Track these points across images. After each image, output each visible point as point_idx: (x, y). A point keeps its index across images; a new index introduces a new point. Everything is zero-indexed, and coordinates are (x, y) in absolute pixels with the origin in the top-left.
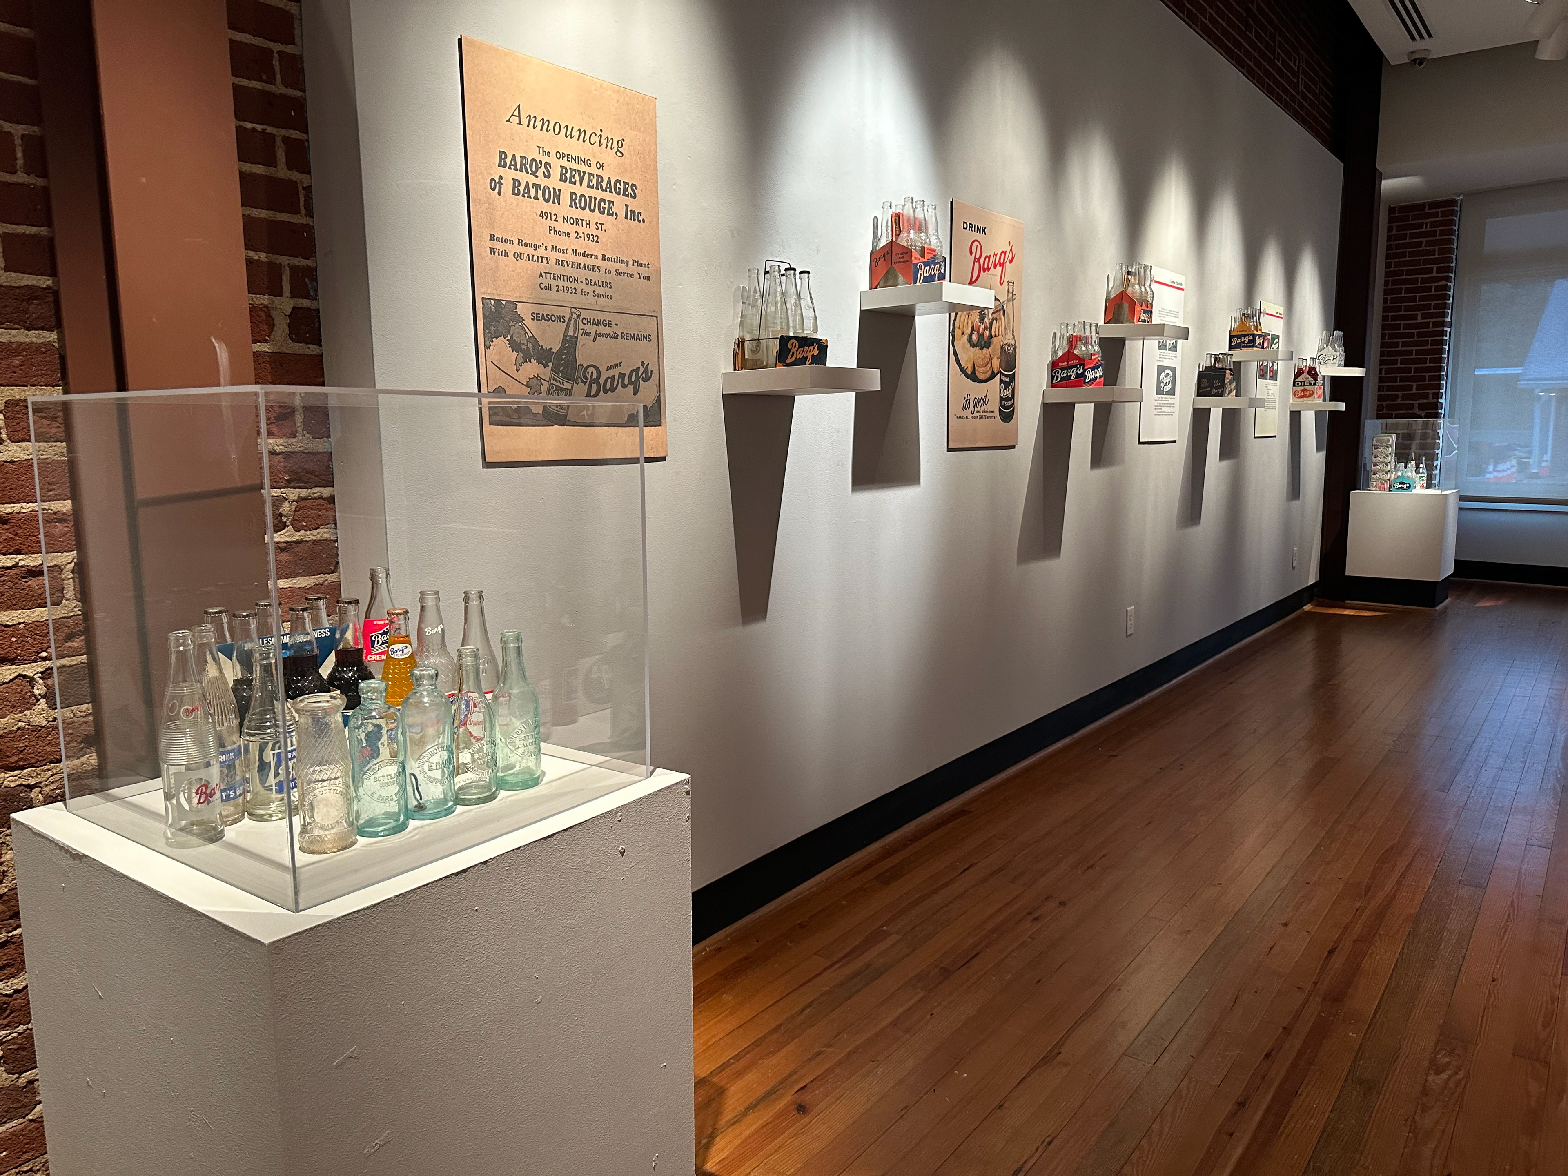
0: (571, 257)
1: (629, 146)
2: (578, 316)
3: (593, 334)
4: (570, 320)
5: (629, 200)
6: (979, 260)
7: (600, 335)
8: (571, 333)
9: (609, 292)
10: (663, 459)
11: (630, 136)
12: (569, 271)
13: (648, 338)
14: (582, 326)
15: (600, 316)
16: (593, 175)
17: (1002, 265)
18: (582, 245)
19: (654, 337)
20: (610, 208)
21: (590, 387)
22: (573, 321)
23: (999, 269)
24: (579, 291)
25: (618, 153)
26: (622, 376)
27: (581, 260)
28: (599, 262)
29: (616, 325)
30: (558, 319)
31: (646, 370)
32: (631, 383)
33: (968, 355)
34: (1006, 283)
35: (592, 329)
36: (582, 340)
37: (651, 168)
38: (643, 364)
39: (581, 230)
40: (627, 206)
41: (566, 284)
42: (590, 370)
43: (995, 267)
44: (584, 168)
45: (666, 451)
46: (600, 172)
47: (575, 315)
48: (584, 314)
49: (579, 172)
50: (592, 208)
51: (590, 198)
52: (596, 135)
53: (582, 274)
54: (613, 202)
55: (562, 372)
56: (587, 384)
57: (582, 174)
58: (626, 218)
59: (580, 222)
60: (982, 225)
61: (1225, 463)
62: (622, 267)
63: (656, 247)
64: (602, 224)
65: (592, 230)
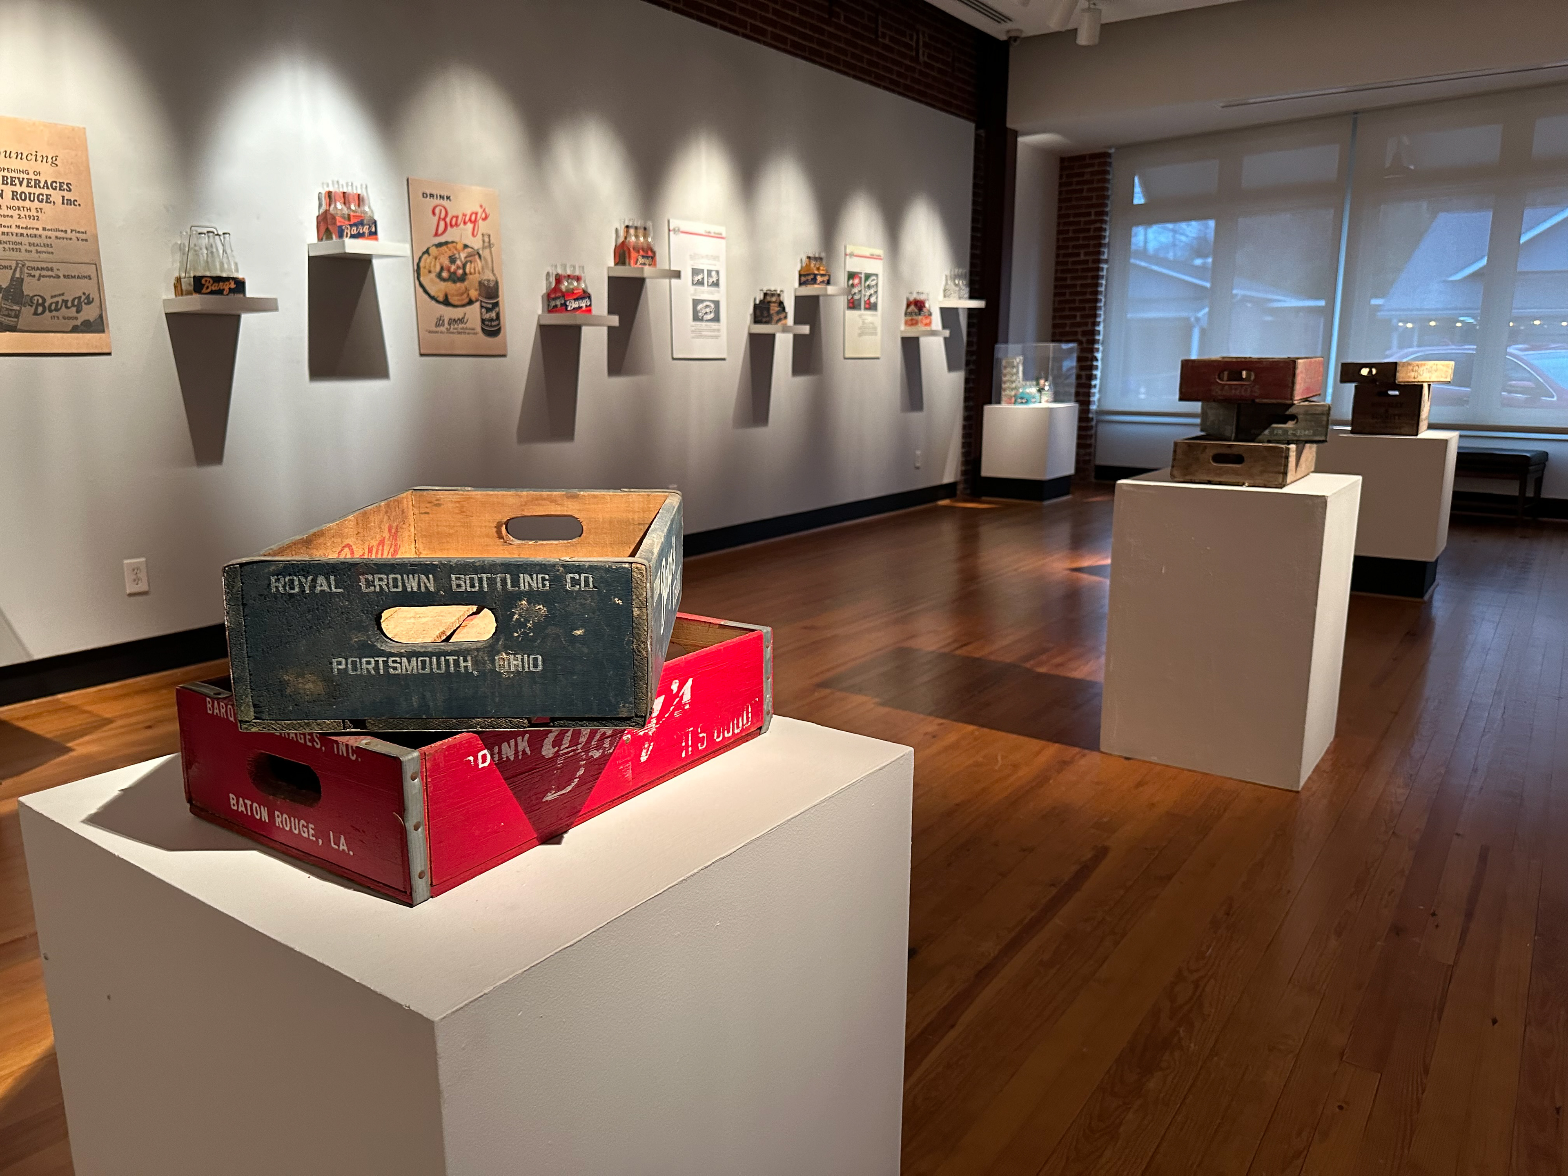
0: (14, 230)
1: (62, 160)
2: (23, 266)
3: (37, 276)
4: (16, 269)
5: (65, 193)
6: (444, 219)
7: (43, 276)
8: (18, 275)
9: (50, 250)
10: (109, 354)
11: (62, 154)
12: (14, 238)
13: (89, 277)
14: (26, 271)
15: (44, 265)
16: (31, 179)
17: (475, 222)
18: (23, 223)
19: (94, 276)
20: (47, 199)
21: (36, 309)
22: (18, 269)
23: (470, 226)
24: (23, 251)
25: (53, 165)
26: (65, 302)
27: (24, 231)
28: (40, 232)
29: (58, 270)
30: (6, 267)
31: (88, 297)
32: (73, 305)
33: (438, 288)
34: (479, 236)
35: (37, 273)
36: (27, 280)
37: (84, 171)
38: (84, 294)
39: (22, 214)
40: (63, 197)
41: (11, 246)
42: (36, 298)
43: (465, 223)
44: (21, 176)
45: (110, 348)
46: (37, 177)
47: (21, 265)
48: (28, 264)
49: (19, 178)
50: (32, 199)
51: (30, 194)
52: (31, 155)
53: (25, 240)
54: (50, 195)
55: (11, 299)
56: (34, 307)
57: (21, 180)
58: (63, 203)
59: (22, 209)
60: (445, 194)
61: (801, 380)
62: (62, 235)
63: (93, 221)
64: (41, 209)
65: (33, 213)
